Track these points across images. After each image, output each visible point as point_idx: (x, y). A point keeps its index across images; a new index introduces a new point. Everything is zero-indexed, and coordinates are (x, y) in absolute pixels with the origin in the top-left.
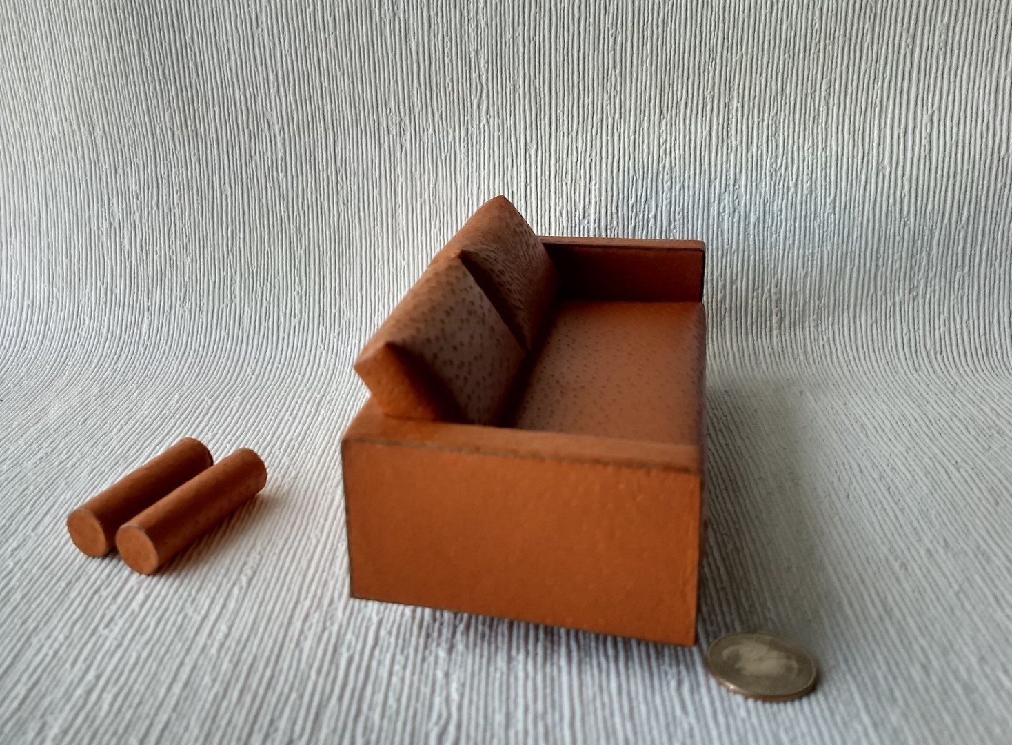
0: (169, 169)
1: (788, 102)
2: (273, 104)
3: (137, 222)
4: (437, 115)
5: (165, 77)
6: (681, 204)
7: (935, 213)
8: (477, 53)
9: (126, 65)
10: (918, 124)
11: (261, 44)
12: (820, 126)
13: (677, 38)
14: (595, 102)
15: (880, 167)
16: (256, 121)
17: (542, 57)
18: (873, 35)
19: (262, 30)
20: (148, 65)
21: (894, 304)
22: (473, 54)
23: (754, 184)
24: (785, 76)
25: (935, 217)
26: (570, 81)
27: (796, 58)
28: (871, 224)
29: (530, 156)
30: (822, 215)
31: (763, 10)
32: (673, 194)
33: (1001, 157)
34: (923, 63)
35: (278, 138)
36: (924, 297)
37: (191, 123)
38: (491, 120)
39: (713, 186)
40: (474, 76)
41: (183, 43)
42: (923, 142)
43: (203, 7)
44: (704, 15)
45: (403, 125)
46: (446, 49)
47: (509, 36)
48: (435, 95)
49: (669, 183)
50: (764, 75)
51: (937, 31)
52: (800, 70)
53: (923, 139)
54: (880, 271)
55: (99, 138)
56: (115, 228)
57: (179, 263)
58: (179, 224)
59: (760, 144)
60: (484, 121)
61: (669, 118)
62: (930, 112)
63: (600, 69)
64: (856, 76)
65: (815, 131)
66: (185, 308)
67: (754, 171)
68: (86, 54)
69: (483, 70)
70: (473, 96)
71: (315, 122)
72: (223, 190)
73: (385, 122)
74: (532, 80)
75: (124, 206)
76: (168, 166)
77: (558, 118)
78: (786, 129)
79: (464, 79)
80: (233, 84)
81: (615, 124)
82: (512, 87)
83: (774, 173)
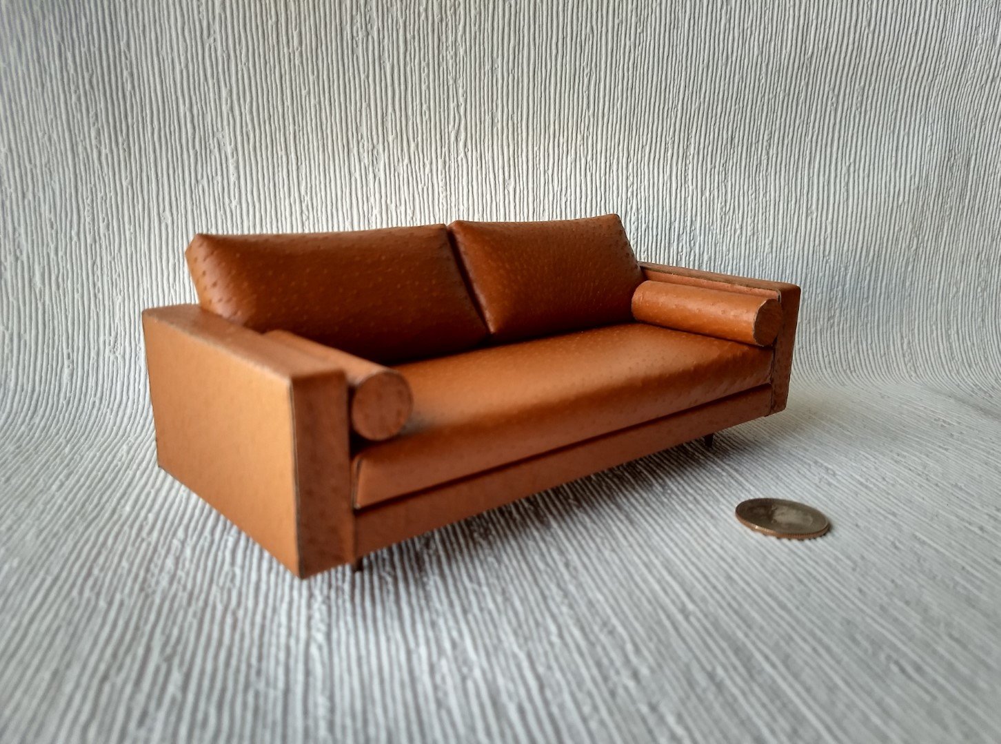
0: (93, 193)
1: (736, 149)
2: (225, 123)
3: (52, 255)
4: (413, 145)
5: (92, 87)
6: (646, 244)
7: (850, 253)
8: (455, 81)
9: (43, 70)
10: (839, 174)
11: (213, 55)
12: (761, 174)
13: (645, 83)
14: (570, 142)
15: (809, 212)
16: (204, 141)
17: (520, 91)
18: (807, 93)
19: (215, 40)
20: (72, 71)
21: (816, 332)
22: (451, 82)
23: (707, 226)
24: (735, 125)
25: (850, 255)
26: (547, 119)
27: (744, 109)
28: (800, 261)
29: (509, 193)
30: (762, 254)
31: (720, 61)
32: (639, 234)
33: (900, 204)
34: (843, 121)
35: (231, 161)
36: (839, 325)
38: (469, 154)
39: (673, 227)
40: (452, 105)
41: (117, 50)
42: (842, 190)
43: (143, 11)
44: (670, 63)
45: (375, 153)
46: (423, 75)
47: (488, 67)
48: (410, 123)
49: (636, 223)
50: (717, 124)
51: (856, 93)
52: (747, 121)
53: (842, 188)
54: (806, 303)
56: (22, 263)
57: (106, 302)
58: (107, 258)
59: (712, 189)
60: (462, 155)
61: (635, 161)
62: (847, 164)
63: (575, 108)
64: (791, 129)
65: (757, 179)
66: (117, 354)
67: (707, 212)
69: (461, 100)
70: (451, 127)
71: (274, 144)
72: (162, 218)
73: (356, 148)
74: (510, 115)
75: (35, 237)
76: (91, 189)
77: (535, 156)
78: (734, 176)
79: (442, 108)
80: (177, 98)
81: (588, 165)
82: (490, 121)
83: (724, 216)
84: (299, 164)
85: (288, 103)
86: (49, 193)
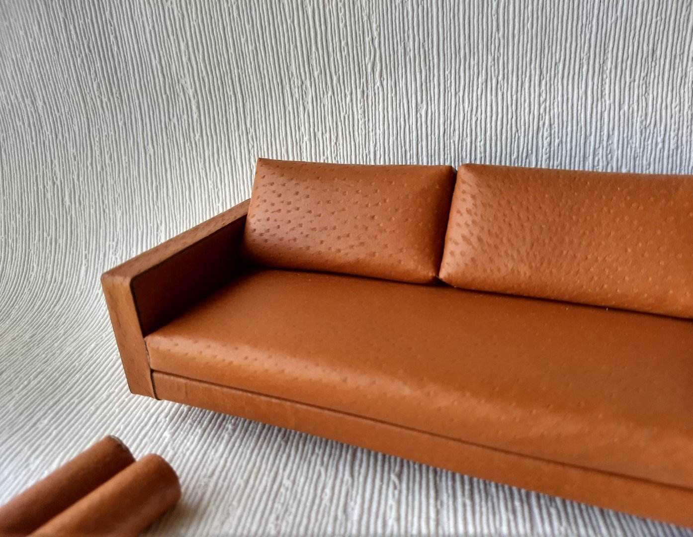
0: (100, 131)
1: (658, 62)
2: (186, 72)
3: (76, 180)
4: (335, 79)
5: (90, 51)
6: (559, 158)
8: (369, 18)
9: (56, 40)
11: (172, 15)
12: (686, 86)
14: (480, 64)
16: (172, 87)
17: (430, 21)
20: (75, 40)
22: (365, 18)
23: (626, 141)
24: (657, 38)
26: (457, 44)
27: (667, 20)
29: (421, 116)
30: (686, 169)
32: (552, 149)
35: (193, 102)
37: (116, 91)
38: (385, 82)
39: (588, 141)
40: (367, 39)
41: (104, 19)
45: (304, 88)
46: (340, 15)
48: (332, 59)
49: (548, 139)
50: (637, 37)
52: (671, 32)
55: (40, 108)
56: (57, 186)
57: (111, 216)
58: (111, 182)
59: (631, 102)
60: (378, 84)
61: (548, 79)
63: (485, 32)
65: (682, 91)
66: (117, 256)
67: (626, 128)
68: (22, 33)
69: (375, 34)
70: (367, 59)
71: (224, 86)
72: (147, 150)
73: (288, 86)
74: (421, 44)
75: (64, 167)
76: (99, 129)
77: (446, 79)
78: (655, 89)
79: (358, 43)
80: (150, 54)
81: (499, 84)
82: (403, 51)
83: (644, 130)
84: (245, 101)
85: (231, 50)
86: (72, 134)
